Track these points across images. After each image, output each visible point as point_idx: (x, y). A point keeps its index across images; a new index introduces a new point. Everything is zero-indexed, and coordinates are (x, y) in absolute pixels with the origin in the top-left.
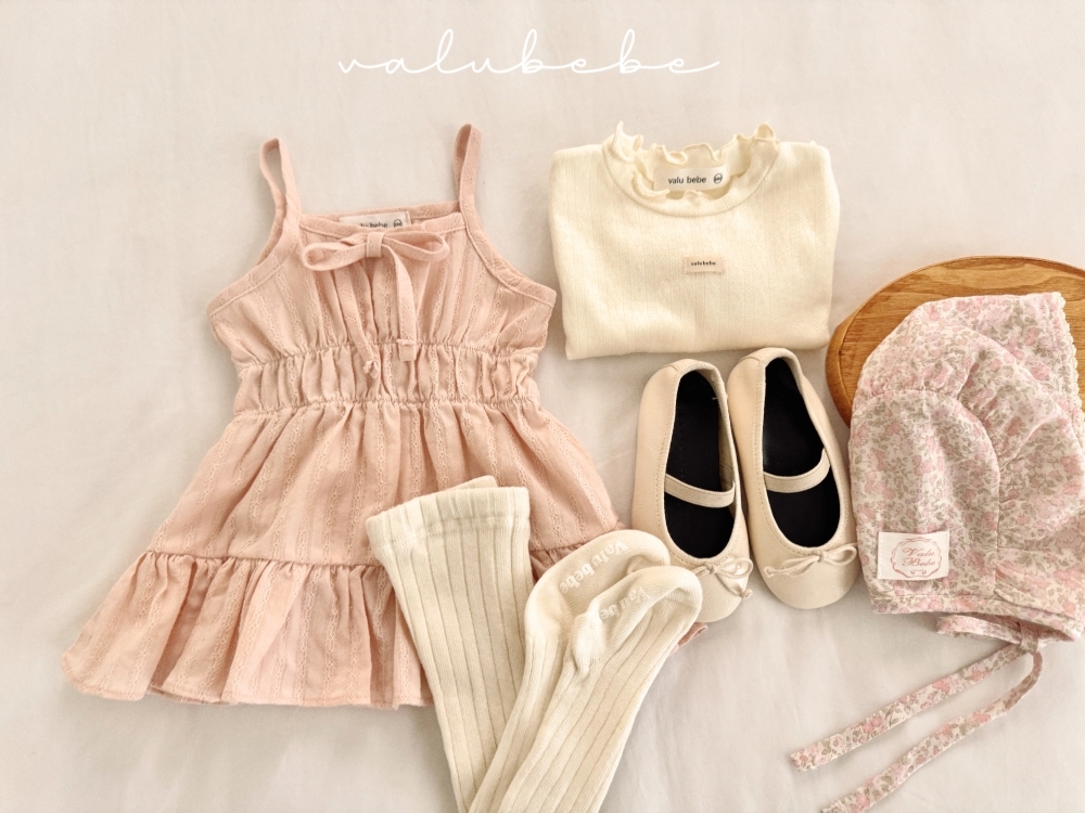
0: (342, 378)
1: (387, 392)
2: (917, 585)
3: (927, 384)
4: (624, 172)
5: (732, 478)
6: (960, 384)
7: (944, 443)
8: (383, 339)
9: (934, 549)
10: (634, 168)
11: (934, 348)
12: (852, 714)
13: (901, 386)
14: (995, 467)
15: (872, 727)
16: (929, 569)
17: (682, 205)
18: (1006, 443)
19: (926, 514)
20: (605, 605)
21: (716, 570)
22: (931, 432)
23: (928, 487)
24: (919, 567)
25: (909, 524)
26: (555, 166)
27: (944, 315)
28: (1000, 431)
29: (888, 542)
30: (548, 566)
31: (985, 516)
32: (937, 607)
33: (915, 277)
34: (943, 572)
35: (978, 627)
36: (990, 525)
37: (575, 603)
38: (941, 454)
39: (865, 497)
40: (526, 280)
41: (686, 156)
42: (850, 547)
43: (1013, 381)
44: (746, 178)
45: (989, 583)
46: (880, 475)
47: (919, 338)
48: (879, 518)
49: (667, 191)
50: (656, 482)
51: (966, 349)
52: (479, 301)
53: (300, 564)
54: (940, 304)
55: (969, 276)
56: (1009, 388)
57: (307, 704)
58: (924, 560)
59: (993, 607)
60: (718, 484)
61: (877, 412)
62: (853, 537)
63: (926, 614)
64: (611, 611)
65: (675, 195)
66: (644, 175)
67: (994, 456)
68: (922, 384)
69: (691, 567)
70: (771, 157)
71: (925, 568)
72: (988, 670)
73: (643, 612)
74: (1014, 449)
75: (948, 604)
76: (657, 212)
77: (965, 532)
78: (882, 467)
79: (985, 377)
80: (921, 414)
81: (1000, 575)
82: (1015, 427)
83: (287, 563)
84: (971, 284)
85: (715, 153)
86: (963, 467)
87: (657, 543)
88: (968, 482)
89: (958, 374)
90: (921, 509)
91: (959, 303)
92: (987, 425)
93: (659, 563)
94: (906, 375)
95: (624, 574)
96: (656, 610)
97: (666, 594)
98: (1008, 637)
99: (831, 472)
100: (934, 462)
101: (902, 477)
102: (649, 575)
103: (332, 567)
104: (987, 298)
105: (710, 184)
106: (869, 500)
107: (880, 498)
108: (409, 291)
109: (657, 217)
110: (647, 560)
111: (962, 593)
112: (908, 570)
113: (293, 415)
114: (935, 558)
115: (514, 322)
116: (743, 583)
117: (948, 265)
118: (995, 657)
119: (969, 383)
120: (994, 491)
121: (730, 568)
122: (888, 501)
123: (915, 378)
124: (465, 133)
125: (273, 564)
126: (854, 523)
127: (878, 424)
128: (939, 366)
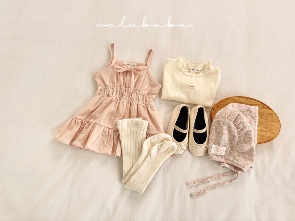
0: (117, 93)
1: (125, 97)
2: (218, 156)
3: (227, 118)
4: (180, 65)
5: (187, 128)
6: (233, 120)
7: (228, 130)
8: (127, 87)
9: (222, 150)
10: (182, 65)
11: (230, 112)
12: (200, 178)
13: (223, 118)
14: (237, 136)
15: (203, 181)
16: (221, 153)
17: (190, 74)
18: (240, 132)
19: (222, 142)
20: (158, 146)
21: (180, 144)
22: (226, 127)
23: (224, 137)
24: (219, 152)
25: (219, 144)
26: (167, 61)
27: (235, 106)
28: (239, 130)
29: (214, 146)
30: (149, 137)
31: (234, 145)
32: (221, 161)
33: (231, 98)
34: (223, 154)
35: (228, 166)
36: (234, 148)
37: (153, 145)
38: (228, 132)
39: (211, 137)
40: (156, 82)
41: (192, 65)
42: (207, 146)
43: (243, 121)
44: (203, 71)
45: (231, 158)
46: (215, 133)
47: (228, 109)
48: (213, 141)
49: (187, 71)
50: (173, 126)
51: (236, 113)
52: (146, 84)
53: (103, 126)
54: (234, 104)
55: (242, 100)
56: (242, 122)
57: (99, 152)
58: (220, 151)
59: (231, 163)
60: (185, 129)
61: (217, 121)
62: (208, 144)
63: (218, 161)
64: (159, 147)
65: (189, 72)
66: (184, 66)
67: (237, 134)
68: (226, 118)
69: (176, 143)
70: (209, 69)
71: (220, 153)
72: (228, 175)
73: (165, 149)
74: (241, 134)
75: (223, 160)
76: (185, 74)
77: (229, 148)
78: (216, 132)
79: (238, 119)
80: (225, 123)
81: (234, 157)
82: (242, 130)
83: (101, 125)
84: (242, 102)
85: (198, 65)
86: (231, 135)
87: (171, 137)
88: (231, 138)
89: (233, 118)
90: (221, 141)
91: (238, 105)
92: (237, 128)
93: (170, 141)
94: (224, 116)
95: (163, 141)
96: (168, 149)
97: (170, 146)
98: (233, 169)
99: (206, 131)
100: (226, 133)
101: (219, 135)
102: (168, 142)
103: (108, 128)
104: (244, 105)
105: (196, 71)
106: (212, 138)
107: (214, 138)
108: (133, 79)
109: (184, 75)
110: (168, 140)
111: (226, 159)
112: (217, 152)
113: (106, 98)
114: (222, 151)
115: (152, 89)
116: (185, 148)
117: (238, 97)
118: (230, 173)
119: (235, 120)
120: (236, 141)
121: (183, 145)
122: (216, 139)
123: (225, 117)
124: (151, 51)
125: (98, 125)
126: (208, 141)
127: (217, 124)
128: (230, 115)
